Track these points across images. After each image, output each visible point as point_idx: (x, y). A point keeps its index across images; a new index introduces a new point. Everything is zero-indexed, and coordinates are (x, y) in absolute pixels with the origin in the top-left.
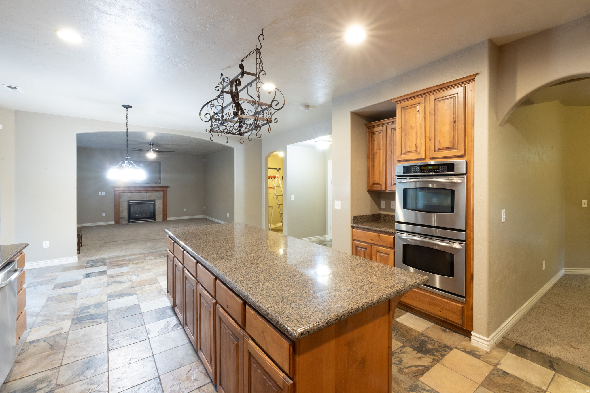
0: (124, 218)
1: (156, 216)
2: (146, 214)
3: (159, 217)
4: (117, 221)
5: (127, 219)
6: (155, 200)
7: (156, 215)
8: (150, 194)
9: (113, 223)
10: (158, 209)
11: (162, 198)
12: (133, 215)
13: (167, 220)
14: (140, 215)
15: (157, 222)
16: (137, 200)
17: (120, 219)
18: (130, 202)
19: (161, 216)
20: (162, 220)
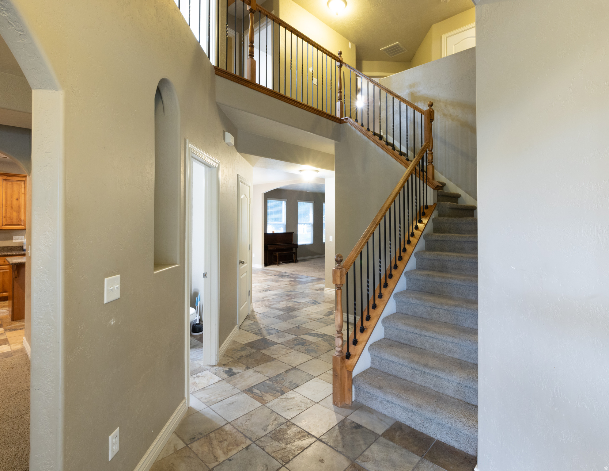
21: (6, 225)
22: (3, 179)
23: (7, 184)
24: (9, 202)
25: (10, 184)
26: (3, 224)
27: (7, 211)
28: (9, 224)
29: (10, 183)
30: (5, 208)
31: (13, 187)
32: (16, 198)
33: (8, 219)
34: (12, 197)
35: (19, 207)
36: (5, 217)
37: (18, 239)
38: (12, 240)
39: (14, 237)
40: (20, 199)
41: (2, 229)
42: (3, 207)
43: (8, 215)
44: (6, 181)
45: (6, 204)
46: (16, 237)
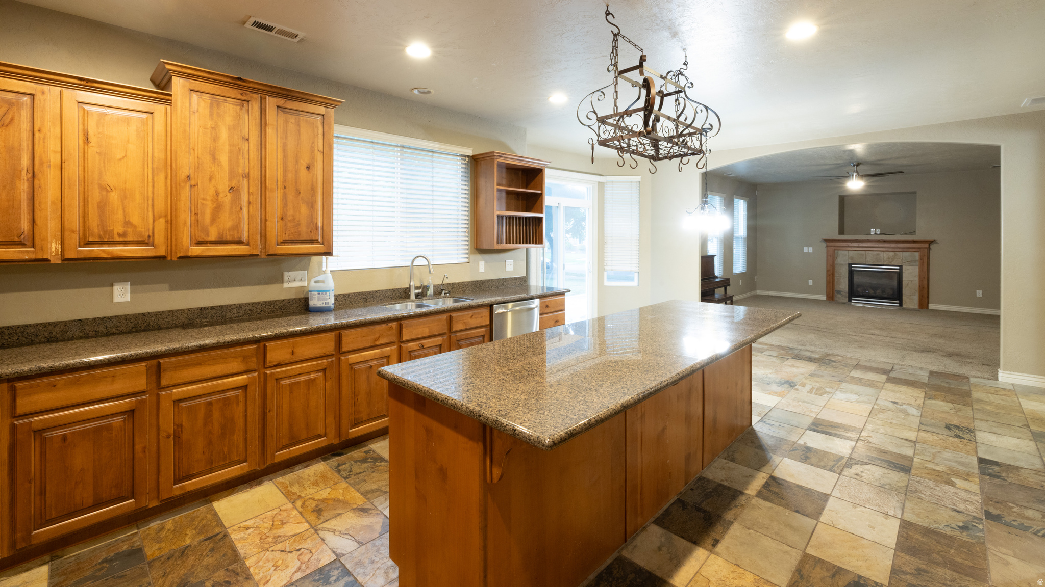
0: (842, 293)
1: (904, 298)
2: (883, 292)
3: (911, 298)
4: (831, 297)
5: (847, 294)
6: (901, 267)
7: (903, 296)
8: (892, 254)
9: (824, 297)
10: (908, 285)
11: (918, 263)
12: (859, 289)
13: (929, 308)
14: (872, 292)
15: (905, 309)
16: (864, 263)
17: (835, 293)
18: (853, 266)
19: (916, 298)
20: (917, 307)
21: (285, 242)
22: (278, 107)
23: (286, 121)
24: (290, 176)
25: (293, 121)
26: (280, 240)
27: (286, 201)
28: (292, 238)
29: (292, 119)
30: (282, 191)
31: (299, 131)
32: (305, 165)
33: (289, 224)
34: (297, 161)
35: (313, 189)
36: (282, 219)
37: (295, 280)
38: (283, 282)
39: (287, 275)
40: (314, 166)
41: (275, 255)
42: (279, 190)
43: (290, 212)
44: (284, 112)
45: (285, 181)
46: (291, 273)
